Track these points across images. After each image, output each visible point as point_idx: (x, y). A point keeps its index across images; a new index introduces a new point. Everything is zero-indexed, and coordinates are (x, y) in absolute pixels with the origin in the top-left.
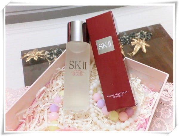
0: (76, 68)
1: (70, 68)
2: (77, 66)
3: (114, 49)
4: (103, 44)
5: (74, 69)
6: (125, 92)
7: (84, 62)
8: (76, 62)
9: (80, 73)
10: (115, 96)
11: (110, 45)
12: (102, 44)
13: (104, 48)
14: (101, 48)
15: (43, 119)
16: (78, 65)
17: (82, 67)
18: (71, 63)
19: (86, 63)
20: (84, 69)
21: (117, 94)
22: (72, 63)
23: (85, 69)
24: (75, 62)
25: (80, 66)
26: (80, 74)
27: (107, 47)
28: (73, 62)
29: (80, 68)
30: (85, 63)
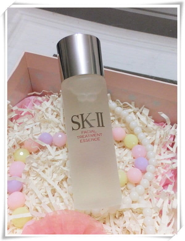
0: (84, 127)
1: (73, 129)
2: (85, 123)
5: (81, 130)
7: (97, 114)
8: (82, 115)
9: (94, 135)
16: (86, 120)
17: (95, 123)
18: (74, 120)
19: (101, 113)
20: (99, 126)
22: (75, 119)
23: (103, 126)
24: (80, 117)
25: (91, 122)
26: (94, 137)
28: (78, 116)
29: (91, 126)
30: (99, 114)
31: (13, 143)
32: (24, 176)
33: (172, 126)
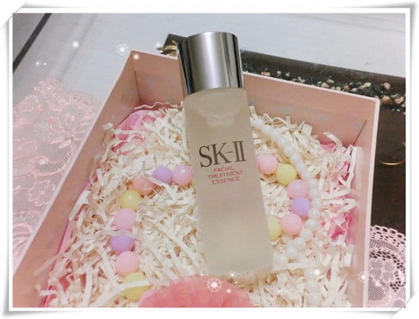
0: (217, 163)
1: (202, 166)
2: (219, 157)
5: (213, 166)
7: (235, 143)
8: (214, 146)
9: (232, 173)
15: (101, 274)
16: (220, 153)
17: (232, 157)
18: (202, 152)
19: (241, 143)
20: (238, 160)
22: (204, 152)
23: (243, 160)
24: (211, 148)
25: (227, 156)
26: (231, 177)
28: (208, 148)
29: (227, 161)
30: (238, 144)
31: (117, 183)
32: (135, 230)
33: (347, 148)
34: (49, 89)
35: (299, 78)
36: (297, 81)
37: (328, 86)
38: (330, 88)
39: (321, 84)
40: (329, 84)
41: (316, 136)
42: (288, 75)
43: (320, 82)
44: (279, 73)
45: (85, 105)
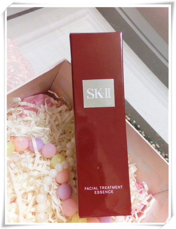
3: (113, 105)
4: (96, 90)
6: (119, 187)
10: (99, 190)
11: (108, 96)
12: (94, 90)
13: (96, 97)
14: (91, 96)
21: (103, 188)
27: (101, 97)
33: (149, 194)
34: (11, 46)
35: (143, 132)
36: (141, 133)
37: (155, 148)
38: (155, 149)
39: (152, 143)
40: (156, 147)
41: (135, 175)
42: (139, 126)
43: (152, 142)
44: (134, 122)
45: (24, 68)
